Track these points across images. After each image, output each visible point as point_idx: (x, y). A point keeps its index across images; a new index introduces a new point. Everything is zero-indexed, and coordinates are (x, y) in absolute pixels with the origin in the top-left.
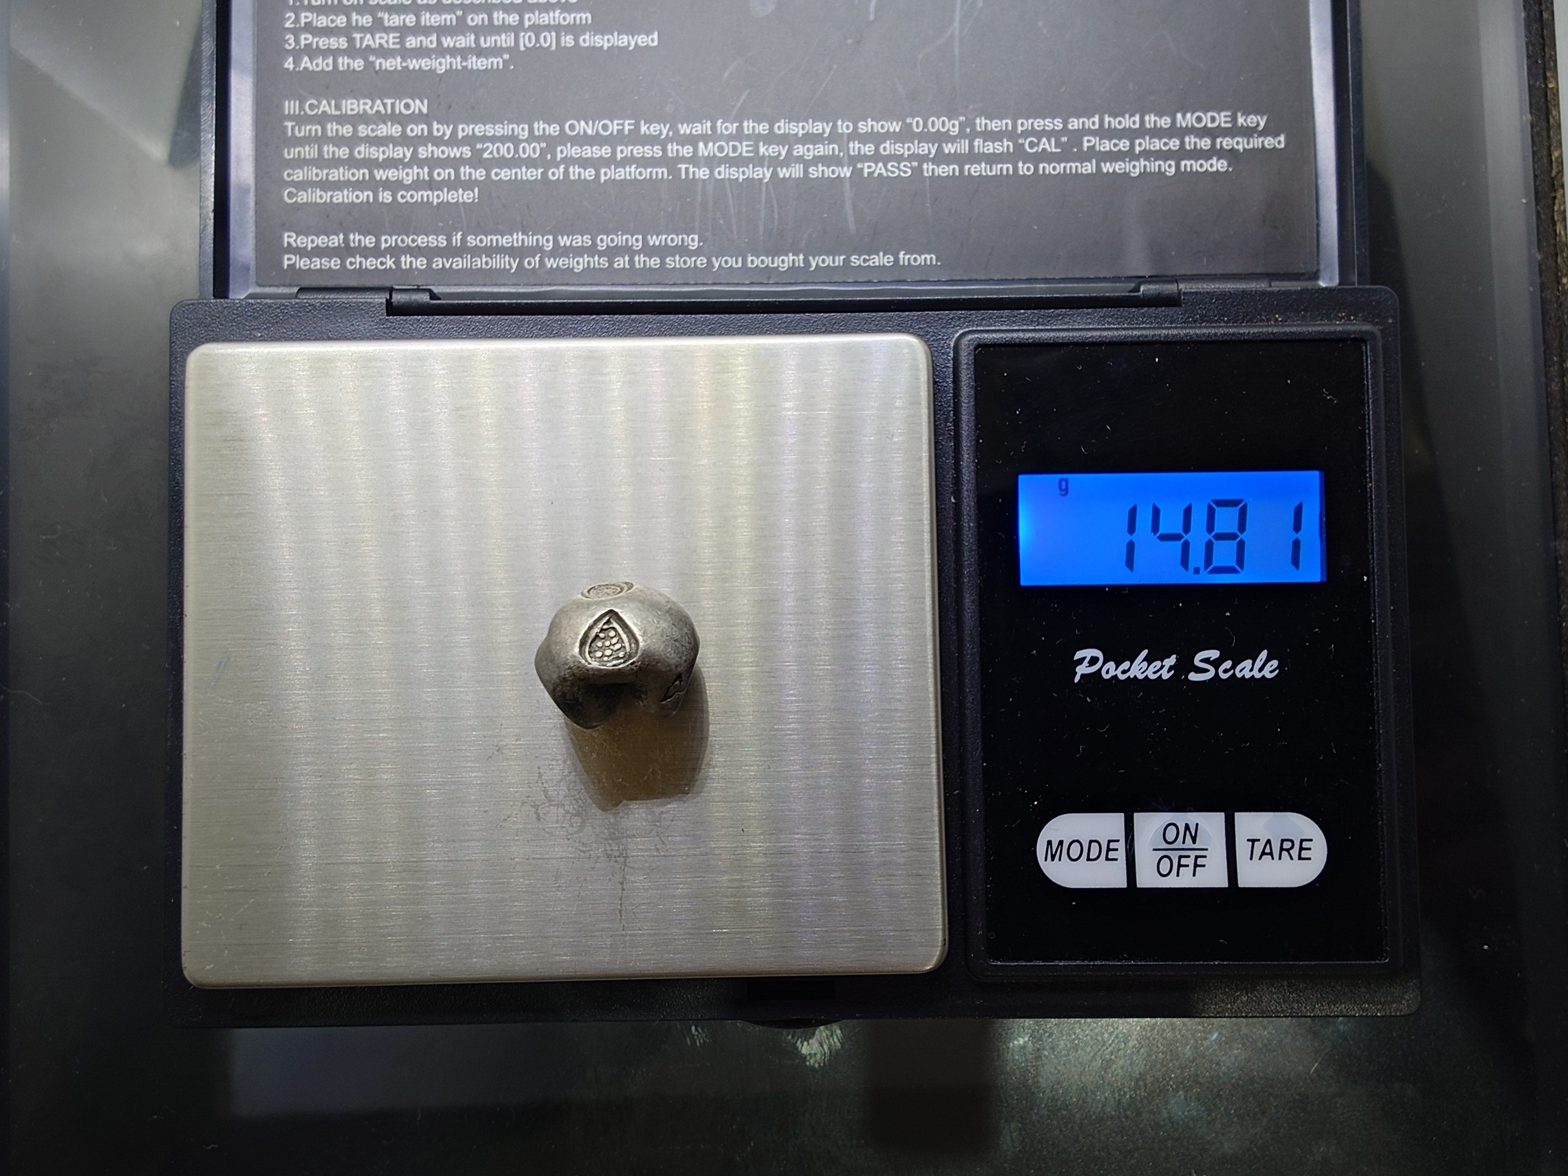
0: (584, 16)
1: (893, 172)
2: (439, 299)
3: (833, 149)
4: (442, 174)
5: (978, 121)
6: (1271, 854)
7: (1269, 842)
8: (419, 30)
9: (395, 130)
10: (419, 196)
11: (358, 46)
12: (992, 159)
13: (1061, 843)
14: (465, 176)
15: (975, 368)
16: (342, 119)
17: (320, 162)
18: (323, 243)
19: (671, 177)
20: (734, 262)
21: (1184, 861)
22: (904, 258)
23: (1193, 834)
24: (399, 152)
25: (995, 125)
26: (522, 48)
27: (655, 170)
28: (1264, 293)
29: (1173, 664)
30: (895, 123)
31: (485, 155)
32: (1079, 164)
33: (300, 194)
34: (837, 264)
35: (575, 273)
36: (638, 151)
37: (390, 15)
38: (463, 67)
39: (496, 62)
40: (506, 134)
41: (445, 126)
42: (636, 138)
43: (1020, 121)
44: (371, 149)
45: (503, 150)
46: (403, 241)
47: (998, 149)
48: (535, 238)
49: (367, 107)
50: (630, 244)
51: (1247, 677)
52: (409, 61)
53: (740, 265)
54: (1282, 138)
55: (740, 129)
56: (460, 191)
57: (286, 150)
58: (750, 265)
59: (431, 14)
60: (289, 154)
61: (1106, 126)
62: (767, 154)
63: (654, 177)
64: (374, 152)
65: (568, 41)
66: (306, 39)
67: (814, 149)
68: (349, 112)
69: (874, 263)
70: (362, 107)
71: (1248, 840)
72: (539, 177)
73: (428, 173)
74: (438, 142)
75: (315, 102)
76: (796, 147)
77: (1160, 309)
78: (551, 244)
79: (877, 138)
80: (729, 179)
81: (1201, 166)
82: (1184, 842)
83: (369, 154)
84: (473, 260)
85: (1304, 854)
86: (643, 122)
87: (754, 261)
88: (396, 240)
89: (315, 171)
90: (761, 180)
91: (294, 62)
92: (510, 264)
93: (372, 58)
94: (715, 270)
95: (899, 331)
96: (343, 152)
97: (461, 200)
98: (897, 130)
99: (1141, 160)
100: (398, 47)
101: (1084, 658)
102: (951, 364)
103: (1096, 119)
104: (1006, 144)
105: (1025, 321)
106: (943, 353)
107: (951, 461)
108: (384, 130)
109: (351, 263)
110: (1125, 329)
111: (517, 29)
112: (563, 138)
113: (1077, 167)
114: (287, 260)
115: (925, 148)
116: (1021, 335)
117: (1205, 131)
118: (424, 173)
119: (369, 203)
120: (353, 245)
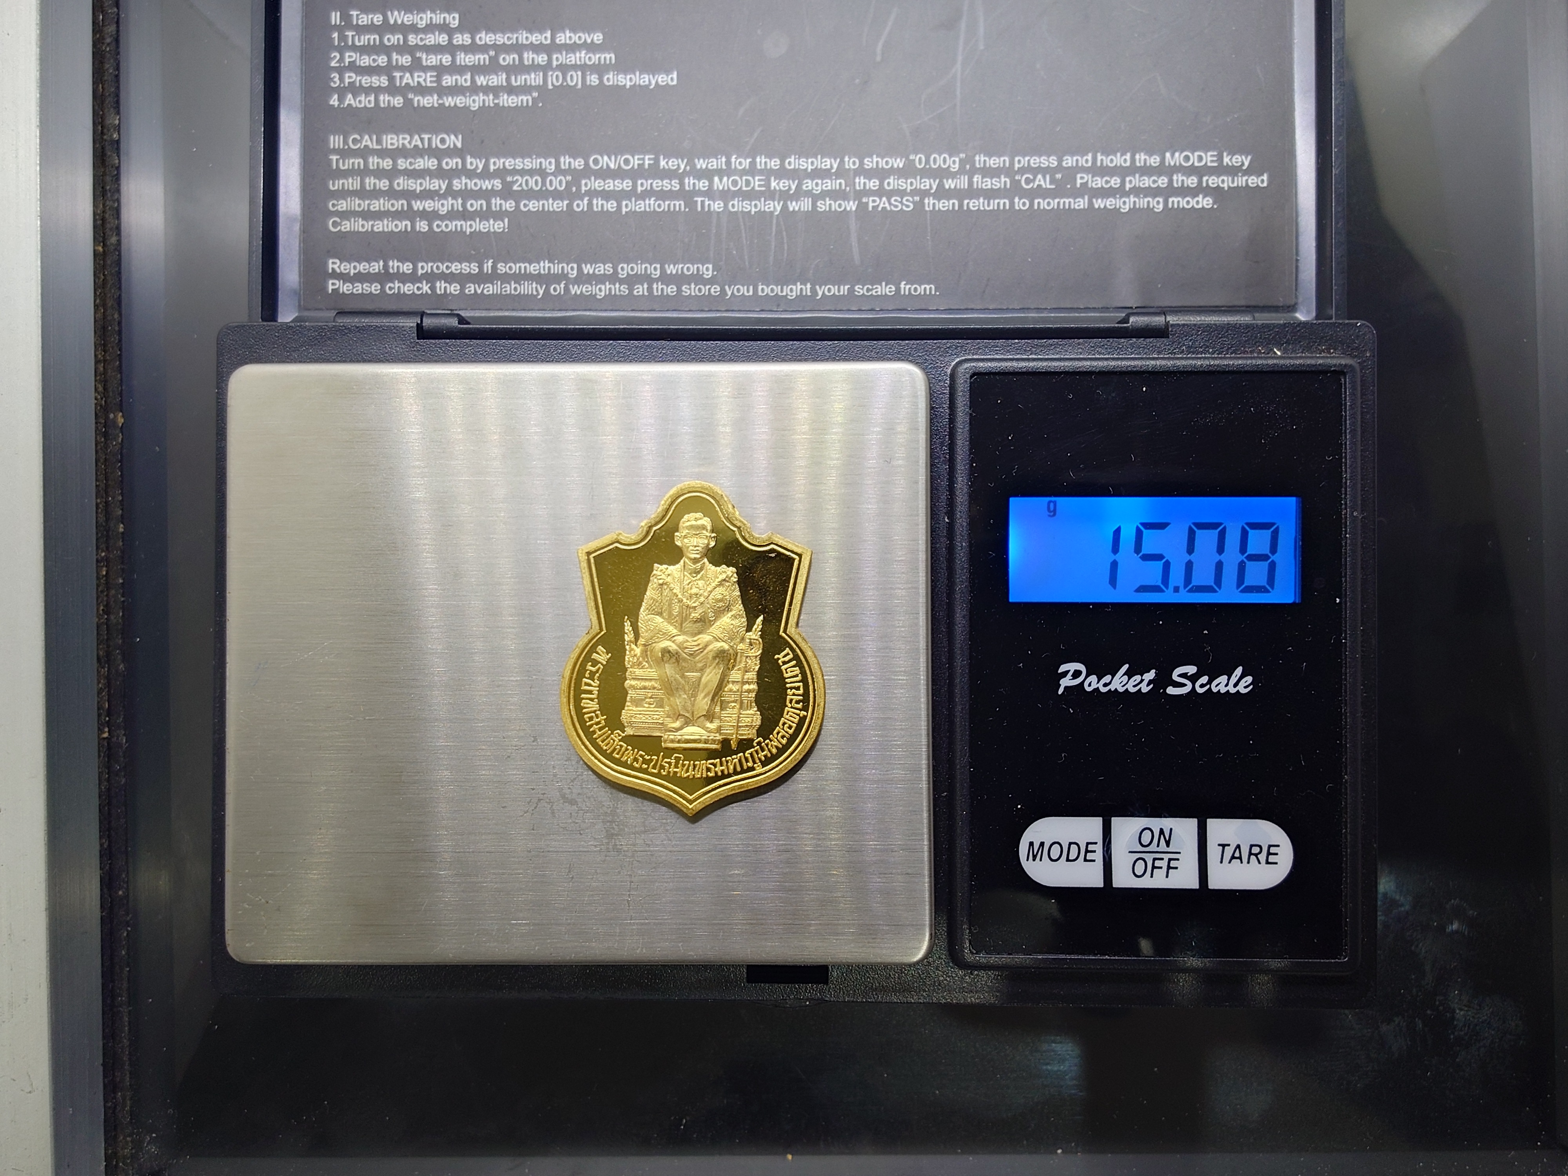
0: (608, 56)
1: (896, 206)
2: (469, 323)
3: (840, 184)
4: (474, 205)
5: (977, 158)
6: (1240, 858)
7: (1238, 847)
8: (455, 69)
9: (431, 163)
10: (453, 225)
11: (398, 84)
12: (990, 194)
13: (1042, 844)
14: (496, 207)
15: (970, 394)
16: (383, 153)
17: (362, 193)
18: (365, 270)
19: (687, 210)
20: (745, 291)
21: (1157, 863)
22: (905, 288)
23: (1167, 839)
24: (436, 184)
25: (994, 162)
26: (550, 87)
27: (673, 203)
28: (1247, 326)
29: (1152, 678)
30: (898, 160)
31: (515, 188)
32: (1072, 200)
33: (343, 223)
34: (842, 293)
35: (597, 299)
36: (657, 184)
37: (427, 56)
38: (496, 104)
39: (525, 99)
40: (534, 167)
41: (478, 160)
42: (655, 172)
43: (1017, 159)
44: (410, 181)
45: (532, 183)
46: (438, 268)
47: (996, 185)
48: (560, 266)
49: (406, 142)
50: (649, 272)
51: (1222, 692)
52: (445, 98)
53: (751, 293)
54: (1265, 177)
55: (753, 164)
56: (492, 222)
57: (331, 182)
58: (760, 294)
59: (466, 54)
60: (334, 185)
61: (1099, 164)
62: (778, 188)
63: (672, 209)
64: (412, 185)
65: (593, 80)
66: (350, 77)
67: (822, 184)
68: (389, 147)
69: (876, 292)
70: (401, 142)
71: (1219, 845)
72: (565, 209)
73: (462, 204)
74: (471, 174)
75: (358, 137)
76: (805, 181)
77: (1148, 340)
78: (575, 272)
79: (882, 174)
80: (742, 211)
81: (1188, 202)
82: (1158, 846)
83: (408, 186)
84: (503, 286)
85: (1272, 859)
86: (662, 157)
87: (764, 290)
88: (432, 267)
89: (357, 202)
90: (772, 213)
91: (339, 100)
92: (537, 291)
93: (411, 96)
94: (728, 297)
95: (899, 360)
96: (383, 184)
97: (492, 230)
98: (901, 166)
99: (1132, 196)
100: (435, 85)
101: (1068, 672)
102: (947, 391)
103: (1090, 157)
104: (1003, 181)
105: (1018, 350)
106: (940, 381)
107: (945, 483)
108: (422, 163)
109: (390, 288)
110: (1113, 359)
111: (546, 69)
112: (587, 172)
113: (1070, 203)
114: (332, 285)
115: (926, 184)
116: (1015, 364)
117: (1192, 170)
118: (458, 204)
119: (407, 232)
120: (392, 271)
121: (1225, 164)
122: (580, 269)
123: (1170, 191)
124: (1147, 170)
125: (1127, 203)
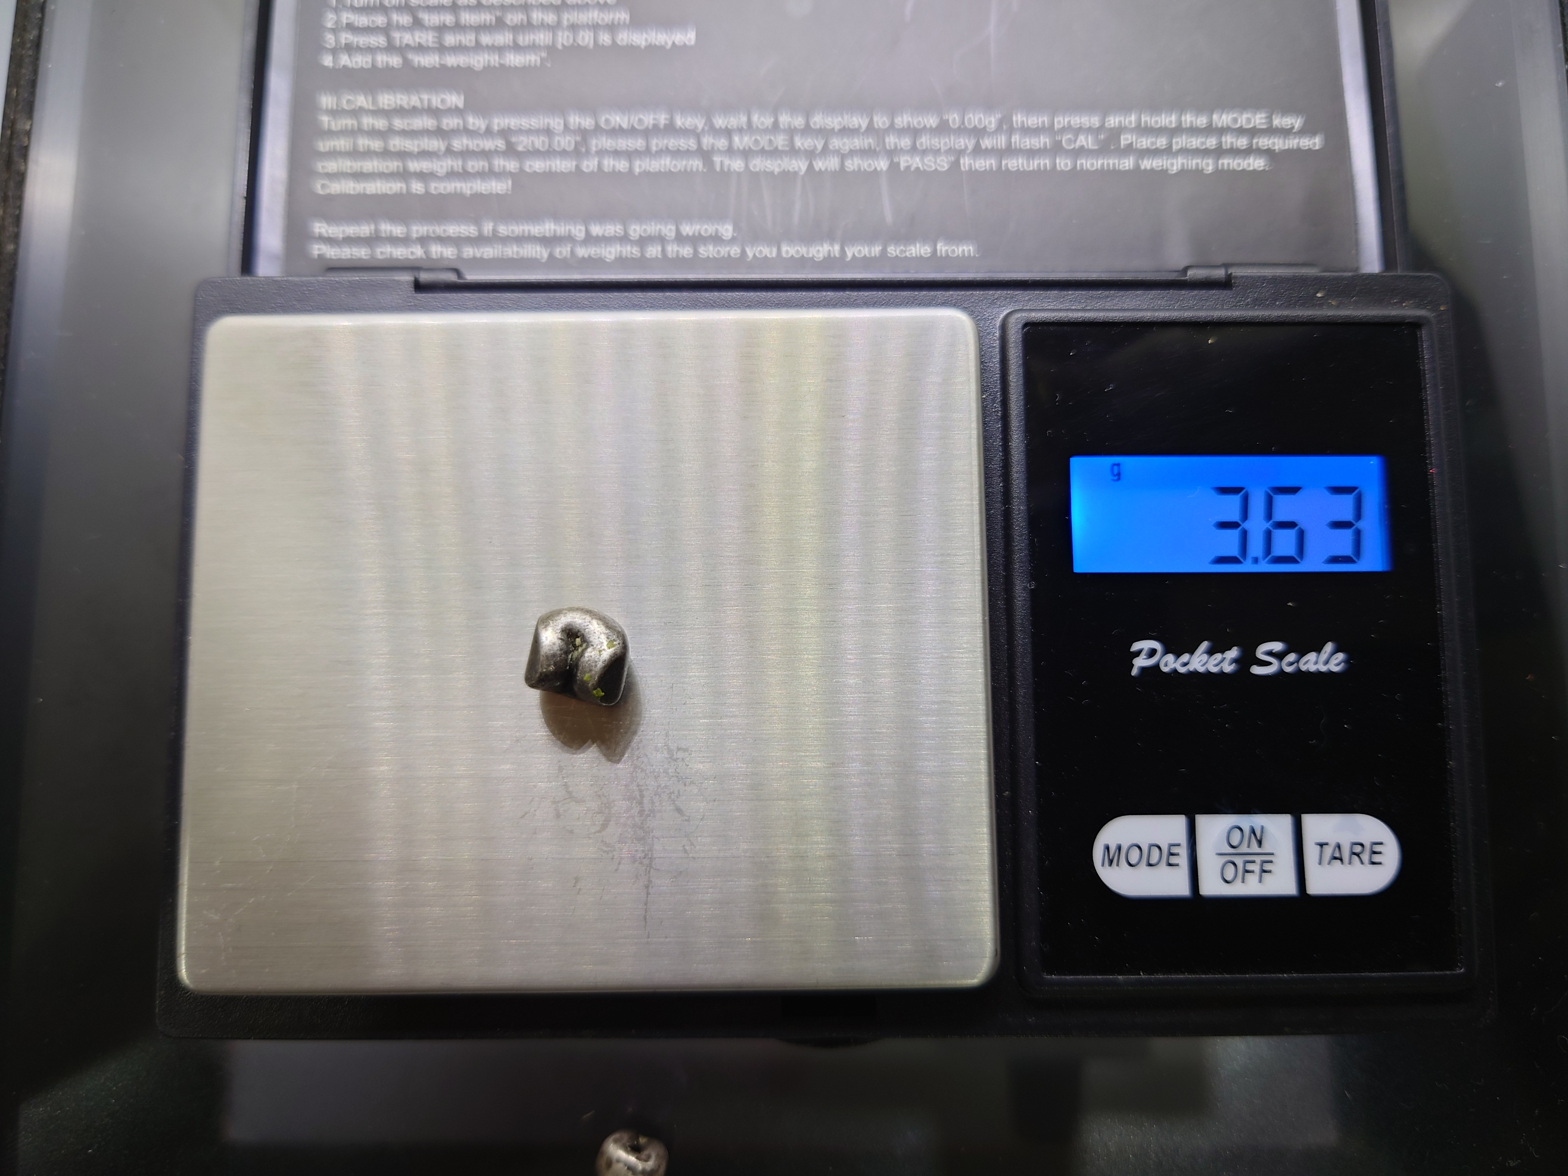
0: (622, 15)
1: (930, 166)
3: (870, 142)
4: (474, 165)
6: (1341, 860)
7: (1338, 846)
8: (458, 27)
9: (428, 122)
10: (451, 187)
11: (398, 44)
12: (1031, 153)
13: (1119, 848)
14: (499, 167)
15: (1023, 346)
16: (379, 112)
17: (355, 154)
18: (354, 233)
19: (706, 169)
20: (768, 251)
21: (1250, 867)
22: (941, 249)
23: (1259, 838)
24: (435, 144)
25: (1033, 121)
26: (560, 47)
27: (690, 162)
29: (1235, 656)
30: (931, 119)
31: (520, 148)
32: (1116, 160)
33: (333, 185)
34: (873, 254)
35: (606, 259)
37: (430, 15)
38: (501, 64)
39: (532, 59)
40: (541, 127)
41: (481, 120)
42: (670, 129)
43: (1056, 119)
44: (406, 141)
45: (538, 144)
46: (434, 230)
47: (1035, 144)
48: (567, 227)
49: (404, 101)
50: (663, 233)
51: (1311, 671)
52: (447, 57)
53: (774, 255)
54: (1317, 139)
55: (776, 122)
56: (494, 182)
57: (322, 143)
58: (784, 255)
59: (471, 14)
60: (324, 145)
61: (1143, 125)
62: (802, 148)
63: (689, 169)
64: (409, 145)
65: (605, 38)
66: (346, 37)
67: (850, 143)
68: (386, 107)
69: (911, 253)
70: (398, 101)
71: (1317, 844)
72: (573, 170)
73: (462, 164)
74: (473, 134)
75: (352, 98)
76: (832, 140)
77: (1210, 292)
78: (583, 233)
79: (914, 132)
80: (764, 171)
81: (1239, 164)
82: (1249, 846)
83: (404, 146)
84: (504, 249)
85: (1376, 858)
86: (678, 116)
87: (789, 250)
88: (427, 230)
89: (349, 162)
90: (797, 172)
91: (333, 60)
92: (541, 253)
94: (749, 259)
96: (376, 145)
97: (494, 191)
98: (934, 126)
99: (1179, 158)
100: (436, 45)
101: (1141, 650)
102: (997, 344)
103: (1133, 118)
104: (1043, 141)
105: (1073, 301)
106: (989, 333)
107: (998, 443)
108: (418, 123)
109: (382, 253)
110: (1176, 310)
111: (554, 28)
112: (598, 130)
113: (1115, 163)
114: (317, 249)
115: (962, 143)
116: (1070, 314)
117: (1241, 131)
118: (457, 164)
119: (401, 194)
120: (383, 235)
121: (1275, 126)
123: (1219, 152)
124: (1194, 131)
125: (1175, 165)
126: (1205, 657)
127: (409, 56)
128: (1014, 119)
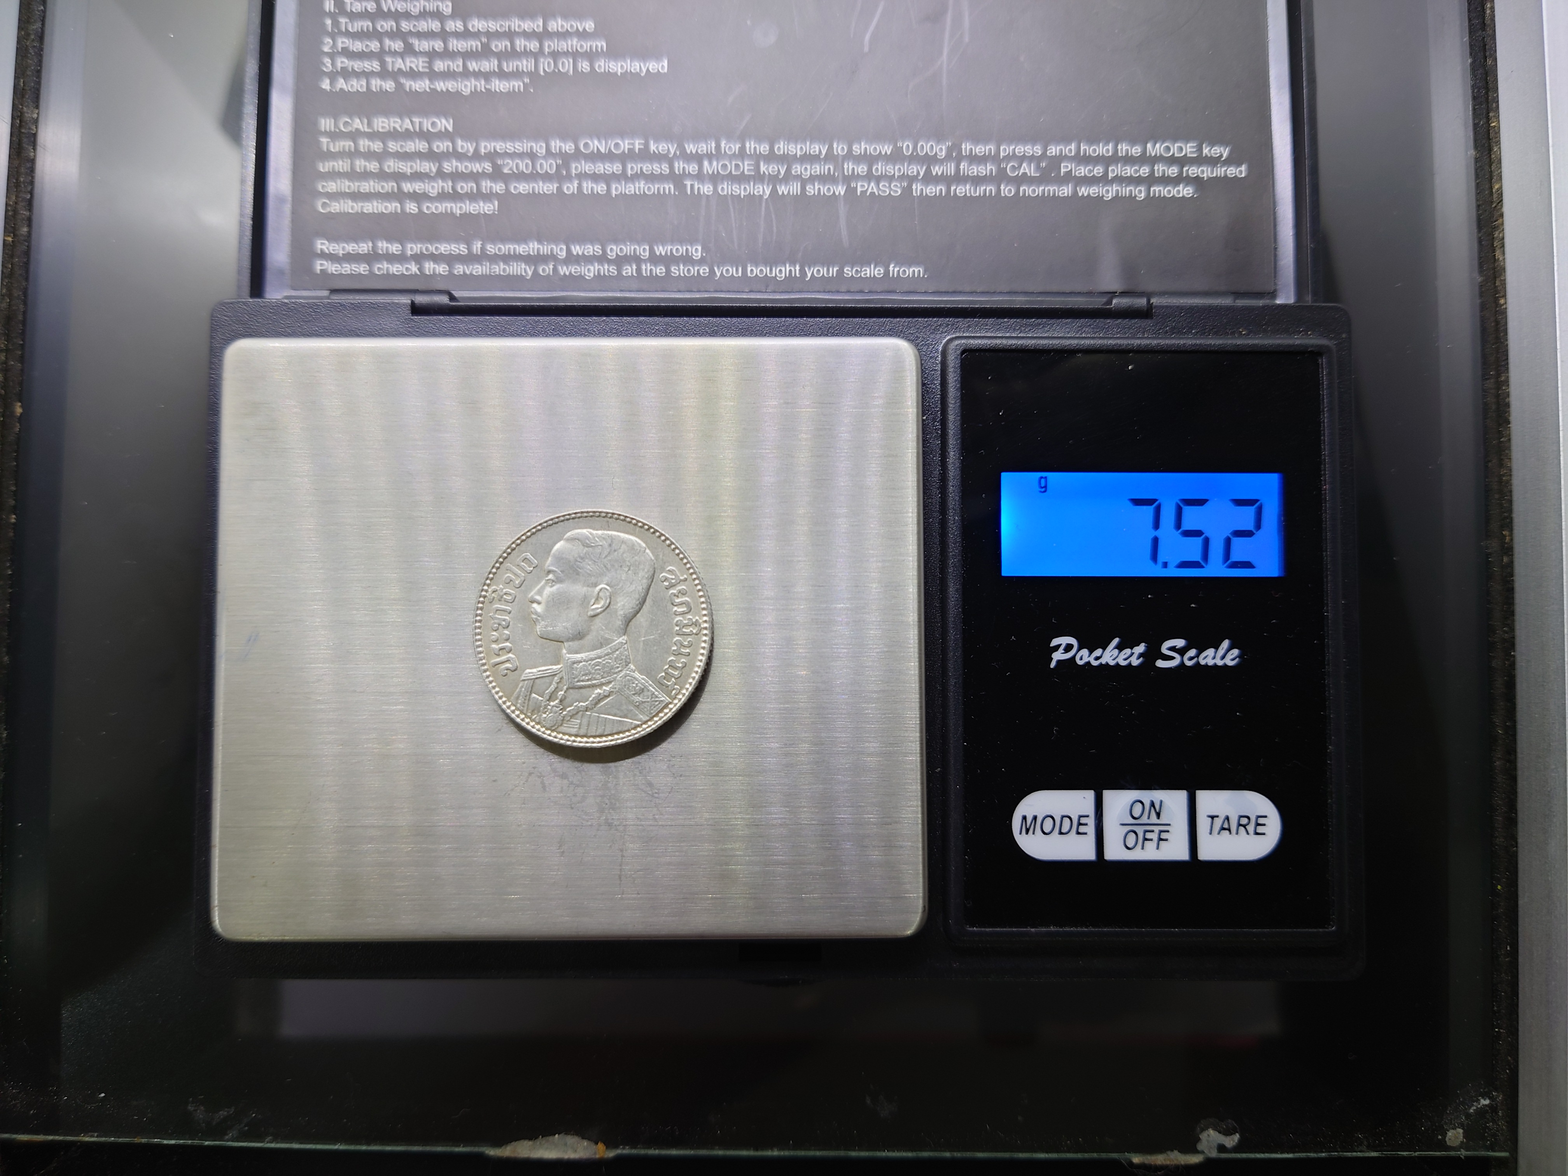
0: (599, 44)
1: (884, 191)
2: (457, 301)
3: (829, 168)
4: (465, 187)
6: (1229, 830)
7: (1227, 818)
8: (447, 54)
9: (421, 146)
10: (442, 207)
11: (390, 69)
12: (977, 181)
13: (1035, 818)
14: (486, 189)
15: (961, 370)
16: (373, 136)
17: (352, 175)
18: (353, 250)
19: (677, 193)
20: (733, 271)
21: (1149, 835)
23: (1158, 811)
24: (426, 167)
25: (980, 149)
26: (542, 72)
27: (663, 185)
28: (1229, 309)
29: (1142, 651)
30: (887, 146)
31: (505, 171)
32: (1056, 188)
33: (332, 204)
34: (831, 274)
35: (586, 279)
36: (647, 167)
37: (420, 41)
38: (487, 90)
39: (517, 84)
40: (525, 151)
41: (469, 143)
42: (645, 155)
43: (1002, 147)
44: (400, 163)
45: (522, 167)
46: (427, 249)
47: (982, 172)
48: (549, 247)
49: (397, 125)
50: (638, 253)
51: (1209, 665)
52: (437, 83)
53: (740, 274)
54: (1243, 168)
55: (742, 149)
56: (482, 203)
57: (321, 164)
58: (749, 275)
59: (458, 41)
60: (324, 167)
61: (1082, 153)
62: (767, 173)
63: (662, 192)
64: (402, 167)
65: (584, 66)
66: (342, 62)
67: (811, 169)
68: (381, 130)
69: (865, 274)
70: (392, 125)
72: (555, 192)
73: (452, 186)
74: (462, 157)
75: (349, 120)
76: (794, 166)
77: (1133, 321)
78: (564, 253)
79: (870, 159)
80: (732, 194)
81: (1169, 192)
82: (1149, 818)
83: (398, 168)
84: (492, 267)
85: (1260, 829)
86: (652, 142)
87: (754, 271)
88: (421, 248)
89: (347, 183)
90: (761, 196)
91: (330, 84)
92: (526, 271)
94: (717, 278)
95: (892, 336)
96: (373, 166)
97: (482, 212)
98: (889, 153)
99: (1114, 185)
100: (427, 70)
101: (1059, 646)
102: (939, 367)
103: (1073, 146)
104: (989, 168)
105: (1008, 328)
106: (931, 358)
107: (938, 458)
108: (411, 146)
109: (379, 269)
110: (1101, 338)
111: (536, 56)
112: (578, 155)
113: (1055, 190)
114: (319, 265)
115: (914, 169)
116: (1004, 342)
117: (1172, 161)
118: (448, 186)
119: (396, 213)
120: (380, 252)
121: (1204, 155)
122: (569, 250)
123: (1151, 180)
124: (1129, 160)
125: (1109, 192)
126: (1116, 651)
127: (403, 80)
128: (963, 147)
